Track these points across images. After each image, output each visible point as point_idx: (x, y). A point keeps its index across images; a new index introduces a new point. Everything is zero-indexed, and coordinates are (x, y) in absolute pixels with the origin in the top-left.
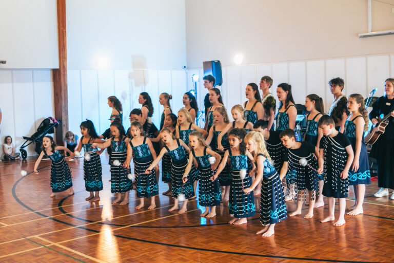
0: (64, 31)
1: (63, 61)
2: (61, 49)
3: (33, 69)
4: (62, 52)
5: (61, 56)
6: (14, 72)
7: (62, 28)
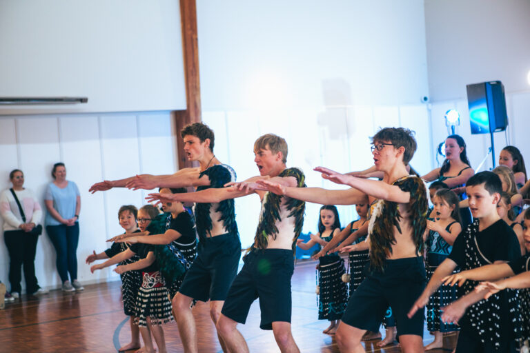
0: (194, 37)
1: (194, 96)
2: (190, 73)
3: (137, 113)
4: (191, 78)
5: (190, 84)
6: (103, 118)
7: (189, 32)
